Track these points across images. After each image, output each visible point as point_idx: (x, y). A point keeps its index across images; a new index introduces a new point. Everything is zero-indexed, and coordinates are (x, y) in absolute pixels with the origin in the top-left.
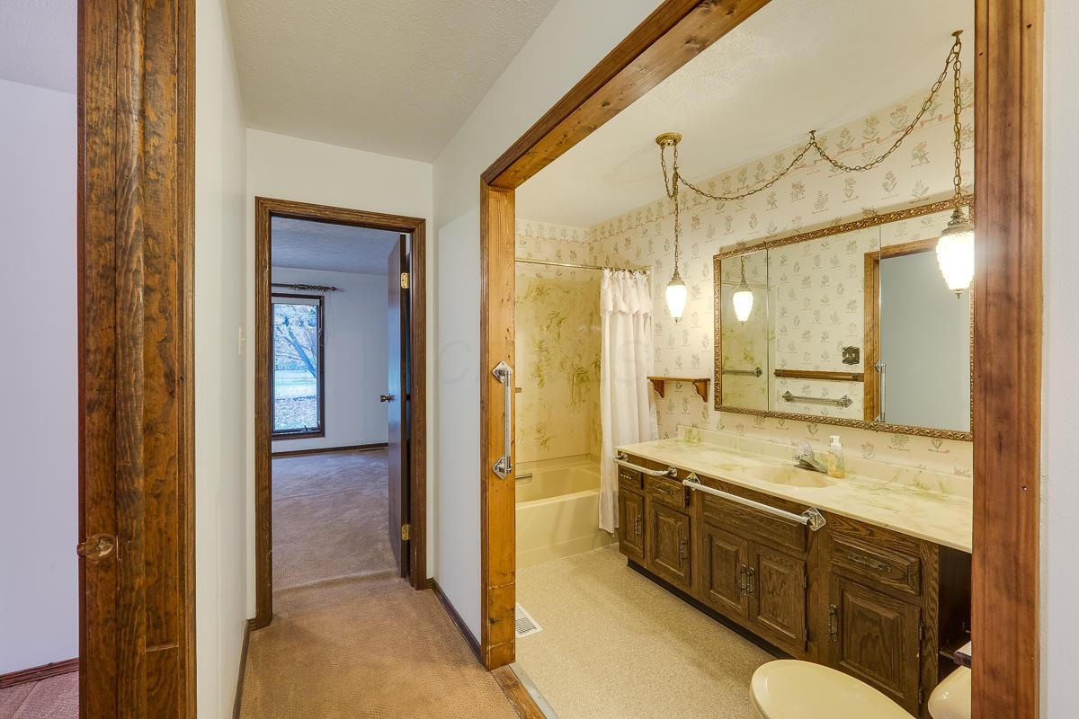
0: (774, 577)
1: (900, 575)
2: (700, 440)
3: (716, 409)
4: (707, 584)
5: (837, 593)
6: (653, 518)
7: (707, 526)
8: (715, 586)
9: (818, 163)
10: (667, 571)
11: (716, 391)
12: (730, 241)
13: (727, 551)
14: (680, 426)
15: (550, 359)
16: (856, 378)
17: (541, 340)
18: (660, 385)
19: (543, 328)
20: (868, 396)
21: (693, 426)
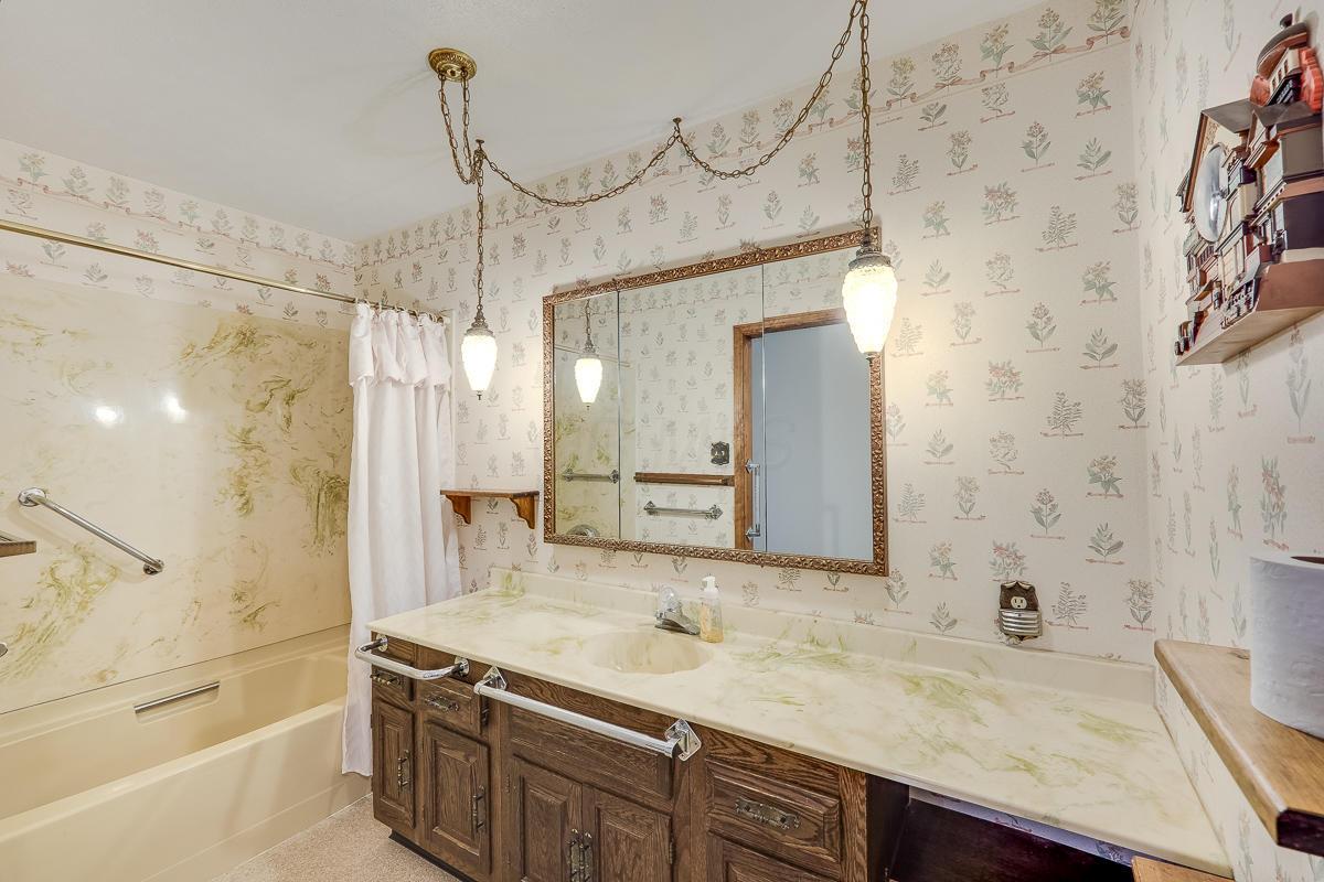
0: (623, 847)
1: (812, 831)
2: (523, 591)
3: (546, 540)
4: (517, 868)
5: (719, 867)
6: (428, 752)
7: (516, 763)
8: (531, 870)
9: (685, 170)
10: (452, 848)
11: (547, 511)
12: (568, 277)
13: (550, 806)
14: (493, 569)
15: (268, 462)
16: (726, 482)
17: (247, 427)
18: (463, 504)
19: (251, 405)
20: (739, 505)
21: (515, 568)
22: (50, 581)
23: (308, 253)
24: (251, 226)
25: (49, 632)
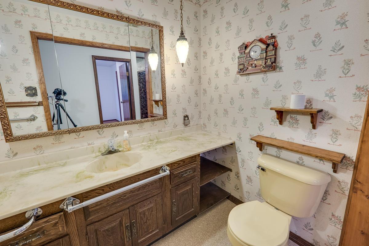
3: (7, 141)
5: (175, 194)
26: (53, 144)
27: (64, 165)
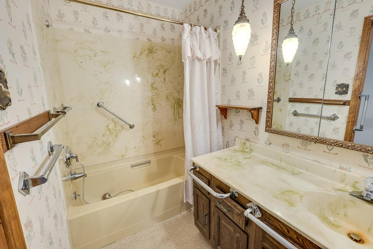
2: (251, 150)
3: (266, 131)
6: (216, 218)
11: (268, 117)
14: (237, 139)
15: (159, 94)
16: (345, 103)
17: (153, 82)
18: (224, 111)
19: (154, 75)
20: (351, 115)
21: (247, 140)
22: (107, 129)
23: (167, 16)
24: (149, 7)
25: (109, 144)
26: (299, 147)
27: (294, 174)
